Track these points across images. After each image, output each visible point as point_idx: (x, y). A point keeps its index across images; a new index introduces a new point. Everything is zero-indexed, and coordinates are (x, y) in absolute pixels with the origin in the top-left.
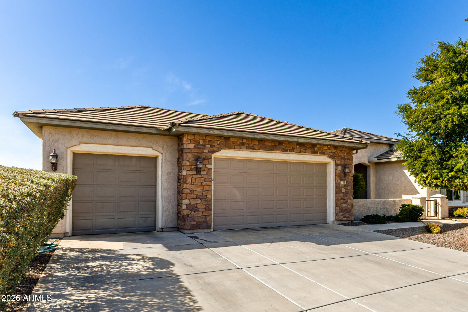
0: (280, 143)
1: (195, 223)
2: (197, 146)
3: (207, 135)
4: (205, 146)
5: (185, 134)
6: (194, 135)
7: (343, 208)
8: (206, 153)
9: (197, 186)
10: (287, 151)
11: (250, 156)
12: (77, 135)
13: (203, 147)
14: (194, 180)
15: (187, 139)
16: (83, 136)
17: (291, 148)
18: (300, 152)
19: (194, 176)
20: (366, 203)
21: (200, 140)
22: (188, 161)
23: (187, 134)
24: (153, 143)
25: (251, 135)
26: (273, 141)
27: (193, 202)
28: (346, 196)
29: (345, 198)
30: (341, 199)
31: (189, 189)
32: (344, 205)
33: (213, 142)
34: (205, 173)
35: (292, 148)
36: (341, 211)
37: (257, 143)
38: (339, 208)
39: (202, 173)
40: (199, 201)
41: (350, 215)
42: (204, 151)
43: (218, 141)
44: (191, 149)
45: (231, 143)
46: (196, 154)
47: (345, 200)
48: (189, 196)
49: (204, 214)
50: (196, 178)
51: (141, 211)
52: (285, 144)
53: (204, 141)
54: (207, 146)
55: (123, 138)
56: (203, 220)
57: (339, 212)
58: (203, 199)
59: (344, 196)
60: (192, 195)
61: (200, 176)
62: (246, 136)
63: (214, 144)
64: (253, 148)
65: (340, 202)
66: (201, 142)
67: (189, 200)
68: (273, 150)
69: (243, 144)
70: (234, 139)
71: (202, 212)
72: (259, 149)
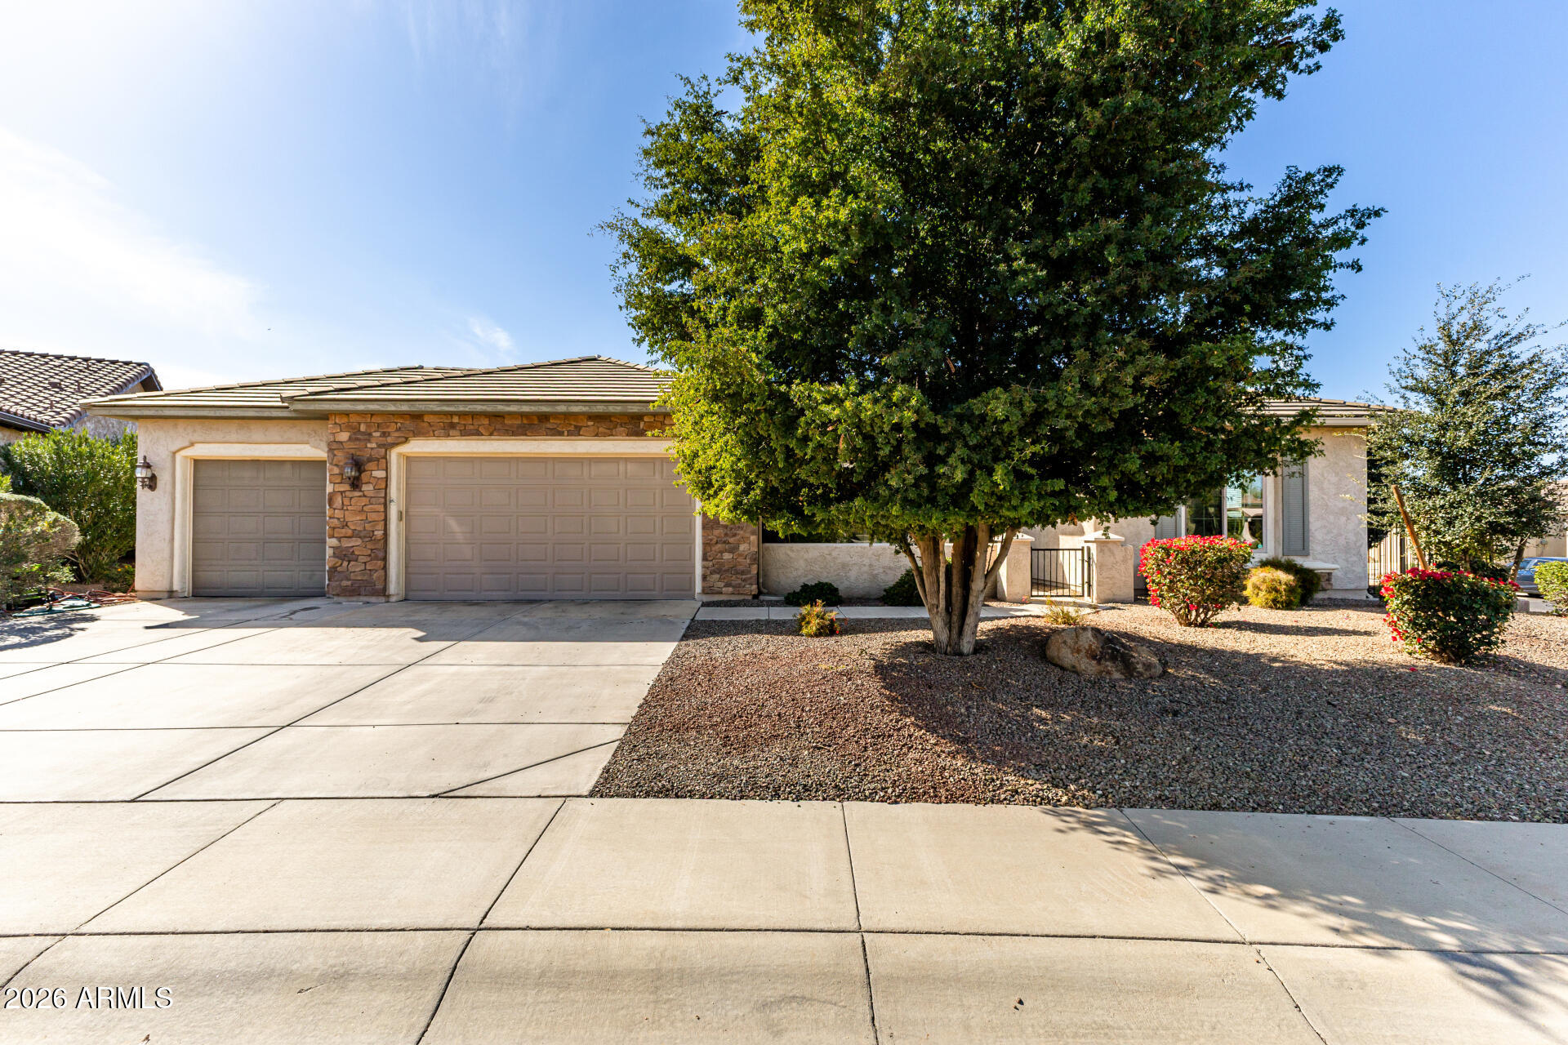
0: (544, 417)
1: (349, 583)
2: (354, 436)
3: (373, 414)
4: (370, 434)
5: (331, 414)
6: (348, 415)
7: (722, 564)
8: (372, 449)
9: (356, 513)
10: (561, 434)
11: (475, 450)
12: (185, 429)
13: (367, 437)
14: (346, 502)
15: (335, 423)
16: (194, 431)
17: (572, 428)
18: (597, 435)
19: (347, 494)
20: (834, 554)
21: (359, 424)
22: (336, 465)
23: (335, 414)
24: (309, 435)
25: (448, 406)
26: (522, 415)
27: (346, 544)
28: (735, 535)
29: (731, 540)
30: (717, 543)
31: (338, 519)
32: (727, 556)
33: (388, 427)
34: (371, 487)
35: (576, 427)
36: (719, 571)
37: (486, 422)
38: (711, 564)
39: (365, 488)
40: (359, 542)
41: (744, 580)
42: (369, 445)
43: (396, 423)
44: (341, 443)
45: (425, 425)
46: (353, 451)
47: (729, 543)
48: (338, 533)
49: (368, 568)
50: (351, 498)
51: (303, 560)
52: (554, 418)
53: (368, 425)
54: (374, 434)
55: (257, 431)
56: (365, 578)
57: (711, 573)
58: (365, 537)
59: (726, 535)
60: (344, 530)
61: (361, 494)
62: (438, 409)
63: (389, 430)
64: (477, 433)
65: (713, 549)
66: (363, 428)
67: (339, 539)
68: (526, 435)
69: (452, 426)
70: (432, 417)
71: (365, 563)
72: (491, 434)
